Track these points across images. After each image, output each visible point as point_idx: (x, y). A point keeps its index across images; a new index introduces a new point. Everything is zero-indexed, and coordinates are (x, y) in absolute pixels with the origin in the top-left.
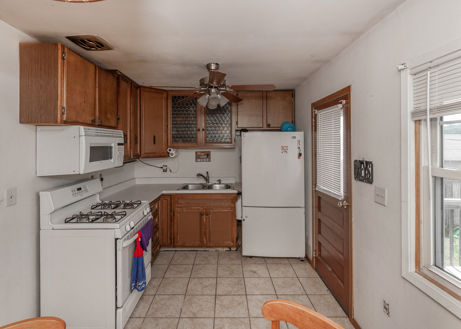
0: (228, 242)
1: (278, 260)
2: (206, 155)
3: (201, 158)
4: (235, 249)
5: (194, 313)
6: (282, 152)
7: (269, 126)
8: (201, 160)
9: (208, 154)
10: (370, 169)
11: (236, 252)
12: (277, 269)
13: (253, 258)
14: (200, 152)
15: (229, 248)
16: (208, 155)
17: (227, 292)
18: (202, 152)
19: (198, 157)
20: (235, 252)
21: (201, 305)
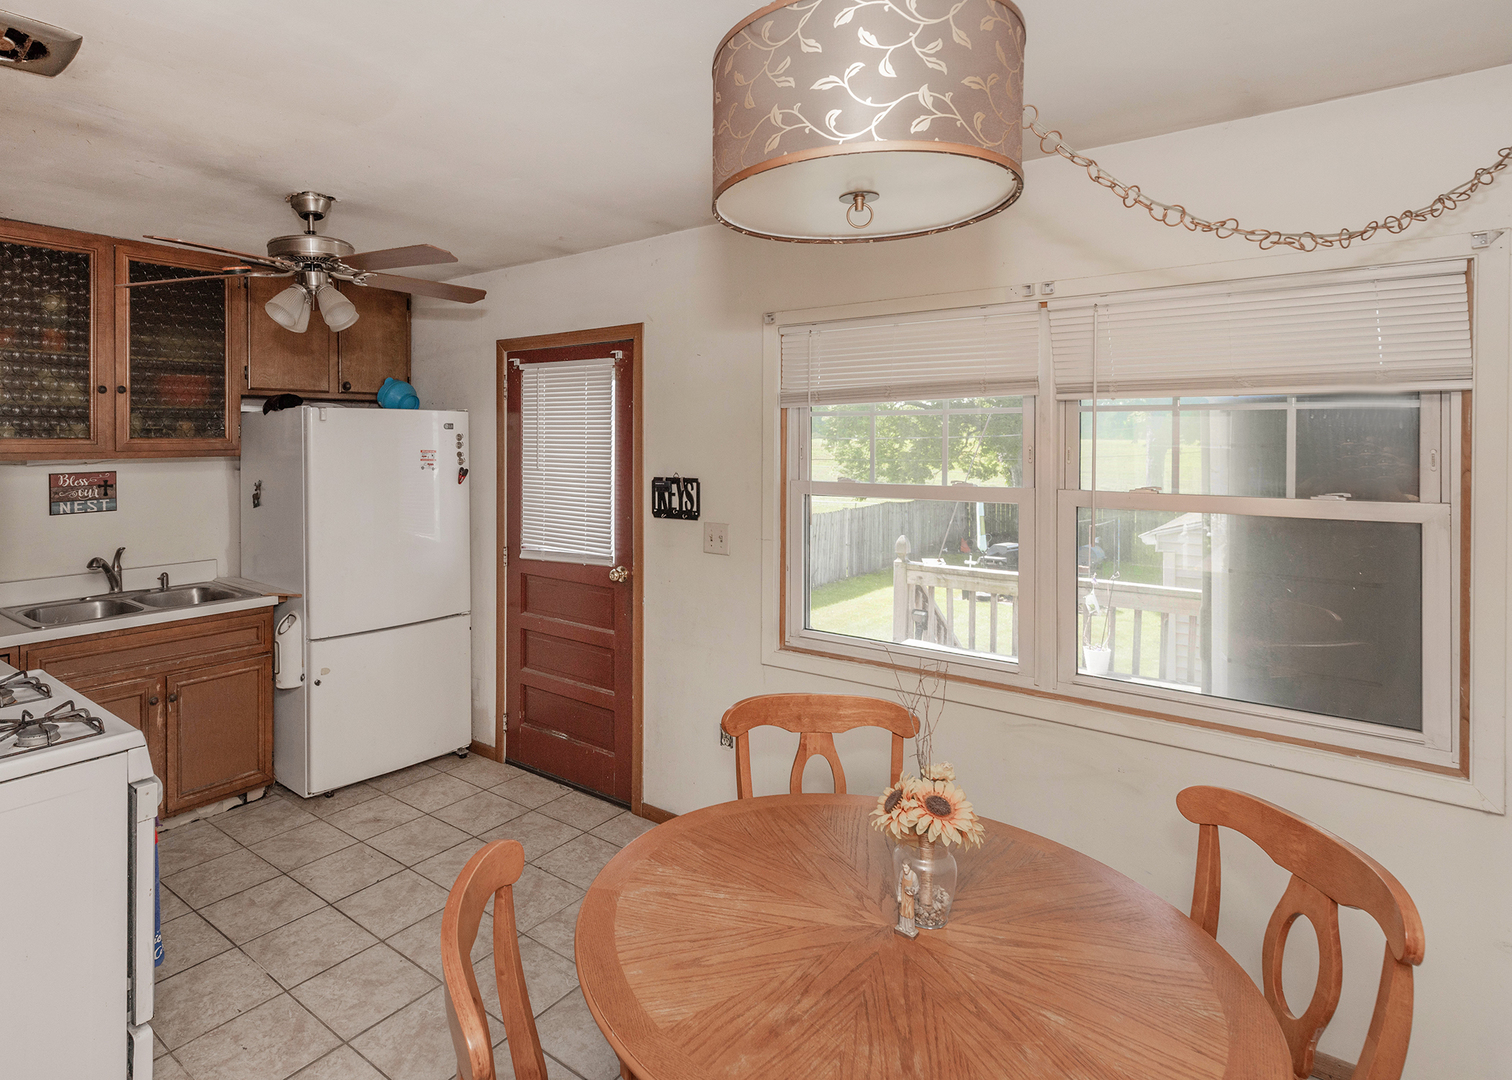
0: (246, 774)
1: (407, 777)
2: (100, 486)
3: (73, 501)
4: (259, 793)
5: (316, 961)
6: (423, 468)
7: (346, 387)
8: (76, 507)
9: (106, 482)
10: (694, 493)
11: (267, 800)
12: (424, 794)
13: (336, 796)
14: (70, 475)
15: (239, 796)
16: (107, 486)
17: (354, 884)
18: (79, 476)
19: (59, 496)
20: (262, 801)
21: (317, 940)
